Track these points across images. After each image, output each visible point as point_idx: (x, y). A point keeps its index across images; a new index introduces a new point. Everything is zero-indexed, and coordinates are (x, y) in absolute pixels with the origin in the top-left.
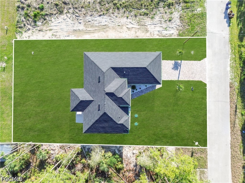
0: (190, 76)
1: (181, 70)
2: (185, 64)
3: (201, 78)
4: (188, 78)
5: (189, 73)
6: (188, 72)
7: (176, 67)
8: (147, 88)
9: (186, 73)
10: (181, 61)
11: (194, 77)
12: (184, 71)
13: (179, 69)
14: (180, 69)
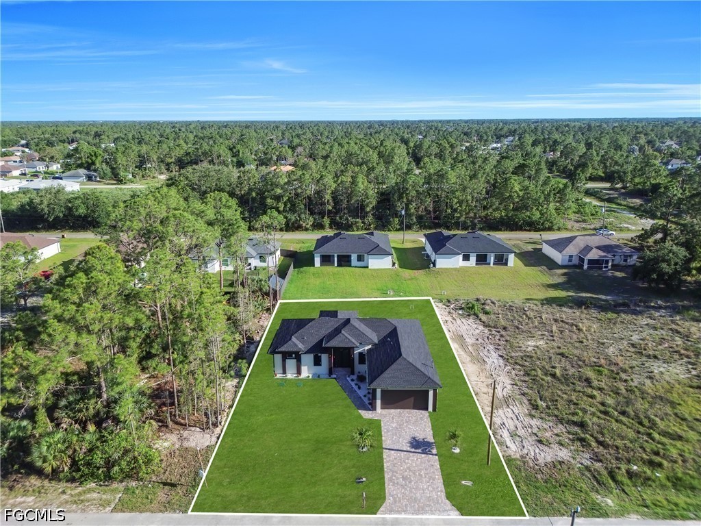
0: (396, 472)
1: (411, 454)
2: (429, 461)
3: (394, 499)
4: (390, 468)
5: (406, 471)
6: (409, 468)
7: (419, 445)
8: (360, 398)
9: (404, 464)
10: (436, 455)
11: (394, 483)
12: (408, 459)
13: (413, 450)
14: (414, 452)
